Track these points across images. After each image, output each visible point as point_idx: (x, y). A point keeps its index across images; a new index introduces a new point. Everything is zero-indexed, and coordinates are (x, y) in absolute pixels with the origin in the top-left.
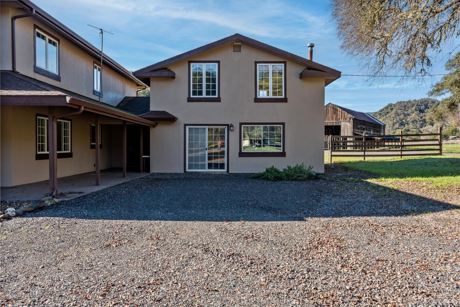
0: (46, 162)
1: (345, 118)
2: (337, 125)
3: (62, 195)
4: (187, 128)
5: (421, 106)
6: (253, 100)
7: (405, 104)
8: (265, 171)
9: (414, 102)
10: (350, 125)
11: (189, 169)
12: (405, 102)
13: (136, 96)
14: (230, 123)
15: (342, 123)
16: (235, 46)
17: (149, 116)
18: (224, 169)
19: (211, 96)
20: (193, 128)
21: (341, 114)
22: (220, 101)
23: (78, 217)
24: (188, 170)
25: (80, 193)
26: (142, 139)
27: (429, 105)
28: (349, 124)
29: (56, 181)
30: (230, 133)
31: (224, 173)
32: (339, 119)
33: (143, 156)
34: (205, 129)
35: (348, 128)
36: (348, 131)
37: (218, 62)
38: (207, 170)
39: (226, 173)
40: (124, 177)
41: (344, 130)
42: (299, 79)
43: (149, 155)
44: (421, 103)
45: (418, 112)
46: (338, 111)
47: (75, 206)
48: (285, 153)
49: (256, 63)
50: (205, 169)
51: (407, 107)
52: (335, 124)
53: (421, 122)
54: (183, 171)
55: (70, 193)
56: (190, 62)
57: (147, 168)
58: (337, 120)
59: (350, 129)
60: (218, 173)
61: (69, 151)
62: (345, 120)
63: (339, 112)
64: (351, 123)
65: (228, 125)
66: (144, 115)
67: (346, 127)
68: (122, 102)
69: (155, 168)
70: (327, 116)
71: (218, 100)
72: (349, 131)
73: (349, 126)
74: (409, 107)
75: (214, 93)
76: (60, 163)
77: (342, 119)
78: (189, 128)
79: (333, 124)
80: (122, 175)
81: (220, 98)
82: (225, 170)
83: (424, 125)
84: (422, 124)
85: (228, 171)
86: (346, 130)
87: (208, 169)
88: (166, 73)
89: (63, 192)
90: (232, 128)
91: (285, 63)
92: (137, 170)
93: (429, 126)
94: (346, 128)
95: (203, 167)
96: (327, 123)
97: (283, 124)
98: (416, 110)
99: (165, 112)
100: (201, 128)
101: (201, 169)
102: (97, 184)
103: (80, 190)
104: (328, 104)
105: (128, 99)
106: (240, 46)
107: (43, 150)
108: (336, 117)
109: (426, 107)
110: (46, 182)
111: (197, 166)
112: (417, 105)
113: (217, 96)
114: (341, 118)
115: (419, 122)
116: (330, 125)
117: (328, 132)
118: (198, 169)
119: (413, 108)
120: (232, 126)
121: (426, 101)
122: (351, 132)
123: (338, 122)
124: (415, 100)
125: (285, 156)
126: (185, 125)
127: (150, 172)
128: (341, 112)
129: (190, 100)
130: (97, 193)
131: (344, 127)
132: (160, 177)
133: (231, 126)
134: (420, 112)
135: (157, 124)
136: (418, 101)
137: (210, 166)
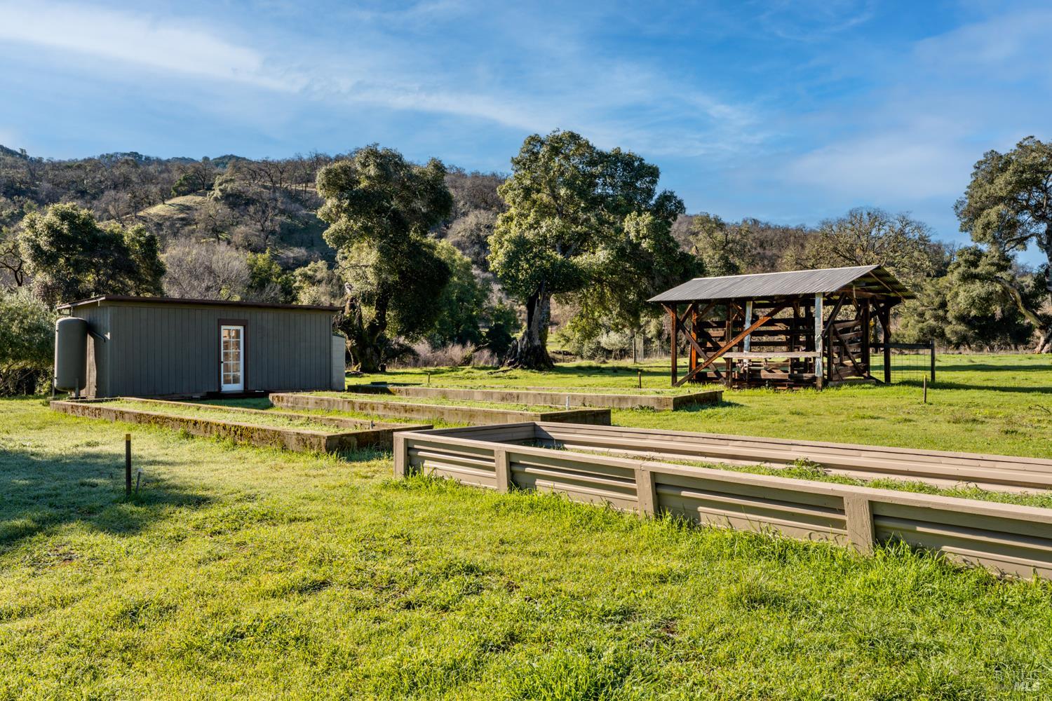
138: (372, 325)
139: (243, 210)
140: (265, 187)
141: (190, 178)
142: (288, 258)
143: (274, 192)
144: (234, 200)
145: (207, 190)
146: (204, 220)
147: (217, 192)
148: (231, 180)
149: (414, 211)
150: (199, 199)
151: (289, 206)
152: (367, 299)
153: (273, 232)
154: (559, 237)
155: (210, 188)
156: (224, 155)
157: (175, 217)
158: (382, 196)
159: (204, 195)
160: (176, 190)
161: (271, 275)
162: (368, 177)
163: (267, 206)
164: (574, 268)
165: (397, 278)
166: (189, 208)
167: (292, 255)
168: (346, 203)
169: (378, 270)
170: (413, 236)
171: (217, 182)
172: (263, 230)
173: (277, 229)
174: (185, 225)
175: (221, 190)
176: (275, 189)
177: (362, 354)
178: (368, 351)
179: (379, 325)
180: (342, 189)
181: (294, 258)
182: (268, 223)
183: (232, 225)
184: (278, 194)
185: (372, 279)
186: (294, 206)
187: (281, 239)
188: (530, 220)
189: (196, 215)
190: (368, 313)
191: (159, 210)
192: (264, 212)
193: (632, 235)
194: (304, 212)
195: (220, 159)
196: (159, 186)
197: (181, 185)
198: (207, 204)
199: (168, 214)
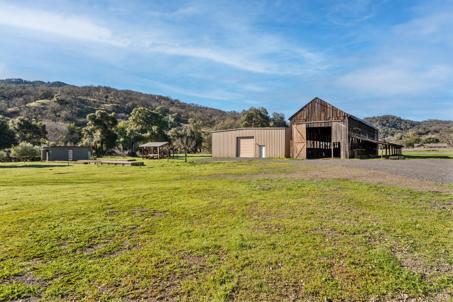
1: (338, 117)
2: (327, 126)
5: (383, 121)
7: (371, 119)
9: (378, 118)
10: (344, 126)
12: (370, 118)
15: (333, 123)
21: (331, 112)
27: (389, 120)
28: (342, 125)
32: (330, 118)
35: (341, 131)
36: (341, 134)
41: (336, 133)
44: (383, 119)
45: (381, 125)
46: (327, 107)
51: (372, 122)
52: (323, 125)
53: (384, 134)
58: (327, 120)
59: (344, 131)
62: (338, 119)
63: (329, 109)
64: (346, 123)
67: (339, 128)
70: (313, 115)
72: (343, 134)
73: (343, 128)
74: (374, 122)
77: (334, 118)
79: (321, 125)
83: (386, 136)
84: (385, 135)
86: (339, 133)
93: (391, 137)
94: (339, 130)
96: (312, 124)
98: (380, 124)
104: (314, 99)
108: (326, 115)
109: (388, 122)
112: (380, 120)
114: (331, 116)
115: (382, 134)
116: (317, 127)
117: (314, 137)
119: (377, 123)
121: (387, 117)
122: (345, 135)
123: (328, 122)
124: (379, 117)
128: (332, 109)
131: (336, 128)
134: (383, 126)
136: (381, 117)
138: (99, 147)
139: (65, 106)
140: (72, 98)
141: (45, 94)
142: (80, 122)
143: (76, 100)
144: (61, 102)
145: (51, 98)
146: (51, 109)
147: (55, 99)
148: (60, 95)
149: (109, 123)
150: (49, 101)
151: (81, 105)
152: (98, 142)
153: (75, 113)
154: (141, 129)
155: (53, 97)
156: (56, 81)
157: (40, 107)
158: (101, 121)
159: (50, 100)
160: (40, 97)
161: (75, 130)
162: (98, 117)
163: (73, 105)
164: (143, 137)
165: (105, 138)
166: (45, 104)
167: (82, 121)
168: (93, 123)
169: (100, 136)
170: (109, 129)
171: (55, 96)
172: (72, 113)
173: (77, 112)
174: (44, 110)
175: (56, 99)
176: (76, 99)
177: (97, 154)
178: (98, 153)
179: (101, 148)
180: (93, 119)
181: (83, 122)
182: (73, 110)
183: (61, 110)
184: (77, 101)
185: (99, 138)
186: (82, 105)
187: (78, 115)
188: (135, 126)
189: (48, 107)
190: (99, 145)
191: (33, 104)
192: (72, 107)
193: (154, 130)
194: (86, 107)
195: (54, 83)
196: (34, 96)
197: (42, 96)
198: (52, 103)
199: (37, 106)
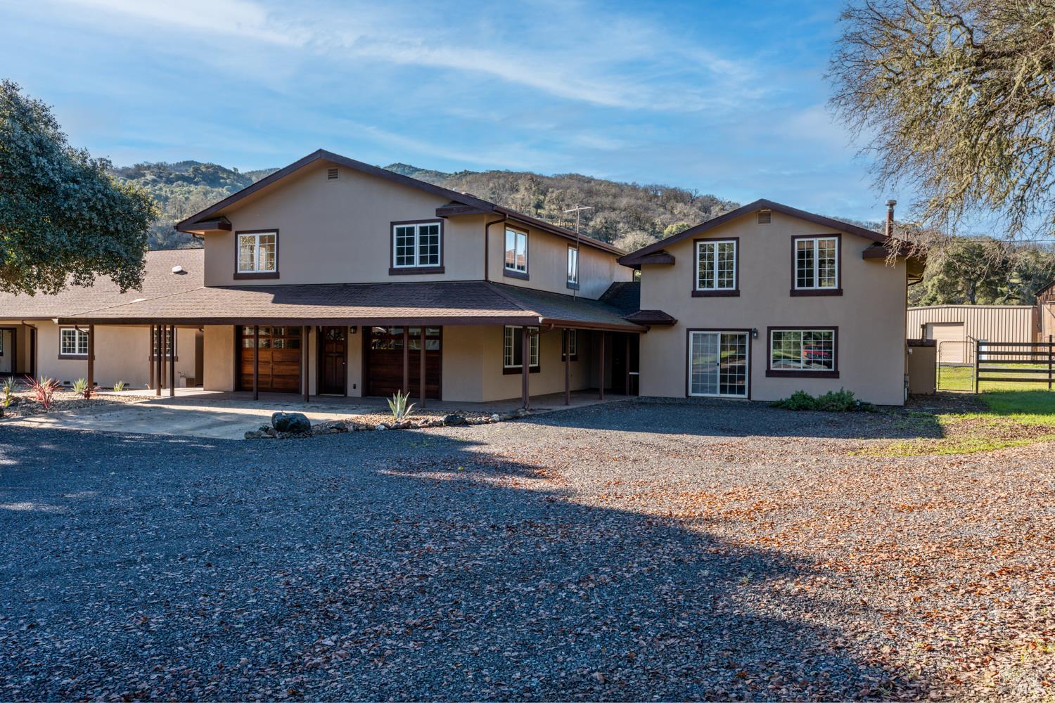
0: (520, 376)
3: (531, 410)
4: (691, 334)
6: (789, 293)
8: (790, 397)
11: (693, 392)
13: (632, 281)
14: (752, 327)
16: (761, 215)
17: (639, 318)
18: (744, 394)
19: (726, 289)
20: (698, 335)
22: (739, 296)
23: (547, 425)
24: (691, 394)
25: (549, 410)
26: (628, 351)
29: (528, 398)
30: (754, 341)
31: (744, 400)
33: (630, 373)
34: (716, 335)
37: (737, 239)
38: (718, 395)
39: (747, 400)
40: (601, 399)
42: (862, 260)
43: (638, 371)
47: (544, 417)
48: (838, 373)
49: (794, 238)
50: (715, 393)
54: (684, 394)
55: (539, 409)
56: (695, 241)
57: (635, 390)
60: (735, 400)
61: (537, 365)
65: (750, 330)
66: (631, 317)
68: (607, 292)
69: (646, 390)
71: (736, 294)
75: (730, 284)
76: (532, 377)
78: (694, 335)
80: (599, 396)
81: (739, 291)
82: (746, 396)
85: (749, 397)
87: (721, 393)
88: (661, 259)
89: (533, 408)
90: (755, 335)
91: (839, 236)
92: (622, 393)
95: (713, 390)
97: (836, 328)
99: (660, 311)
100: (711, 335)
101: (710, 392)
102: (567, 404)
103: (549, 407)
105: (617, 287)
106: (770, 214)
107: (509, 364)
110: (519, 400)
111: (704, 389)
113: (734, 288)
118: (706, 392)
120: (756, 331)
125: (838, 377)
126: (689, 330)
127: (638, 395)
129: (695, 294)
130: (566, 411)
132: (648, 401)
133: (754, 332)
135: (649, 329)
137: (723, 389)
